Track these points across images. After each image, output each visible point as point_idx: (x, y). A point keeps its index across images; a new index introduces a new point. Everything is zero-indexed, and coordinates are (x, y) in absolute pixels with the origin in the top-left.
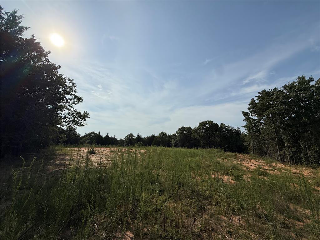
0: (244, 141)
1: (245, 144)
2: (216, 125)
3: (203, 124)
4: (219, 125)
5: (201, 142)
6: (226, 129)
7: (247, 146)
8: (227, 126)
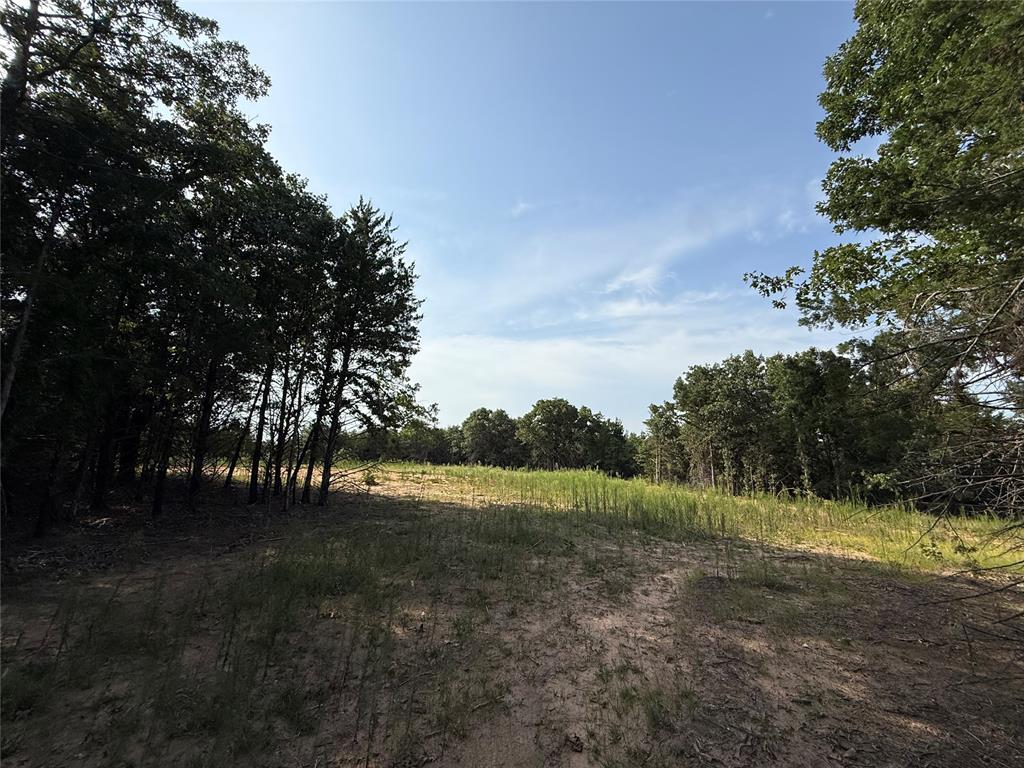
0: (634, 451)
1: (638, 458)
2: (574, 410)
3: (543, 406)
4: (579, 409)
5: (534, 453)
6: (593, 421)
7: (641, 462)
8: (596, 416)
